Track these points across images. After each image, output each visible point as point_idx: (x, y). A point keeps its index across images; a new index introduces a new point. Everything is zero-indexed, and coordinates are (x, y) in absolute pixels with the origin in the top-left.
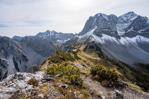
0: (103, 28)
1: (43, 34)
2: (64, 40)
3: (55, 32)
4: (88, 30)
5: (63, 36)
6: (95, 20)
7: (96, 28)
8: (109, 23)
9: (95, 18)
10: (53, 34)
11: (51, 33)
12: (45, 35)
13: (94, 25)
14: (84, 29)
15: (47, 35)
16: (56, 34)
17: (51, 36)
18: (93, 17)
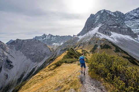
0: (111, 26)
1: (40, 38)
2: (60, 43)
3: (52, 35)
4: (90, 29)
5: (59, 39)
6: (98, 17)
7: (100, 25)
8: (117, 19)
9: (97, 15)
10: (49, 37)
11: (47, 37)
12: (41, 39)
13: (97, 23)
14: (85, 28)
15: (43, 38)
16: (53, 37)
17: (48, 40)
18: (94, 15)
